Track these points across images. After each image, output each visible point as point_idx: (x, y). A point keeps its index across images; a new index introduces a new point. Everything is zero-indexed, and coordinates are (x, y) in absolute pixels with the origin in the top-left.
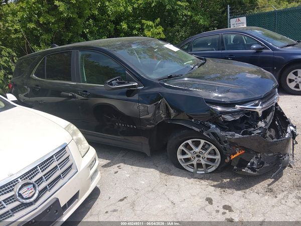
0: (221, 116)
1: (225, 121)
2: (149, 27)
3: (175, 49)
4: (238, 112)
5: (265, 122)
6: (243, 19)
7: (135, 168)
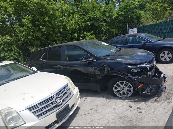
0: (132, 70)
1: (134, 72)
2: (88, 35)
3: (107, 44)
4: (139, 68)
5: (151, 72)
6: (135, 29)
7: (94, 98)
